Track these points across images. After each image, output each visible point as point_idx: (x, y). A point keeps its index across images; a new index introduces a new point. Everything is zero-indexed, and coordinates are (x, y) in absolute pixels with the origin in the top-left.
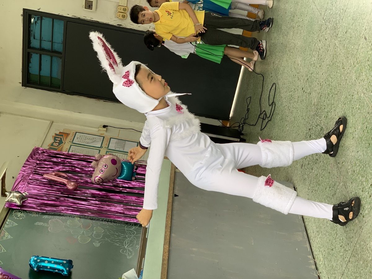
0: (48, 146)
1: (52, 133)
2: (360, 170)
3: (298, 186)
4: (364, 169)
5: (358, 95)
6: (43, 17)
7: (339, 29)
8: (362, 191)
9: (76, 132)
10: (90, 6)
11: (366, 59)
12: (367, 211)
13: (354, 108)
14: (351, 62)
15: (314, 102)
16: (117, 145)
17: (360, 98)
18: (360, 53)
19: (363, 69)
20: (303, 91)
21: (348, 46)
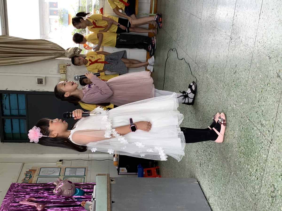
0: (22, 181)
1: (24, 171)
2: (244, 160)
3: (200, 180)
4: (248, 159)
5: (231, 107)
6: (10, 94)
7: (208, 67)
8: (250, 176)
9: (41, 168)
10: (41, 82)
11: (232, 81)
12: (257, 190)
13: (230, 116)
14: (221, 86)
15: (200, 119)
16: (71, 172)
17: (233, 108)
18: (226, 78)
19: (231, 88)
20: (191, 113)
21: (216, 76)
